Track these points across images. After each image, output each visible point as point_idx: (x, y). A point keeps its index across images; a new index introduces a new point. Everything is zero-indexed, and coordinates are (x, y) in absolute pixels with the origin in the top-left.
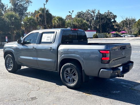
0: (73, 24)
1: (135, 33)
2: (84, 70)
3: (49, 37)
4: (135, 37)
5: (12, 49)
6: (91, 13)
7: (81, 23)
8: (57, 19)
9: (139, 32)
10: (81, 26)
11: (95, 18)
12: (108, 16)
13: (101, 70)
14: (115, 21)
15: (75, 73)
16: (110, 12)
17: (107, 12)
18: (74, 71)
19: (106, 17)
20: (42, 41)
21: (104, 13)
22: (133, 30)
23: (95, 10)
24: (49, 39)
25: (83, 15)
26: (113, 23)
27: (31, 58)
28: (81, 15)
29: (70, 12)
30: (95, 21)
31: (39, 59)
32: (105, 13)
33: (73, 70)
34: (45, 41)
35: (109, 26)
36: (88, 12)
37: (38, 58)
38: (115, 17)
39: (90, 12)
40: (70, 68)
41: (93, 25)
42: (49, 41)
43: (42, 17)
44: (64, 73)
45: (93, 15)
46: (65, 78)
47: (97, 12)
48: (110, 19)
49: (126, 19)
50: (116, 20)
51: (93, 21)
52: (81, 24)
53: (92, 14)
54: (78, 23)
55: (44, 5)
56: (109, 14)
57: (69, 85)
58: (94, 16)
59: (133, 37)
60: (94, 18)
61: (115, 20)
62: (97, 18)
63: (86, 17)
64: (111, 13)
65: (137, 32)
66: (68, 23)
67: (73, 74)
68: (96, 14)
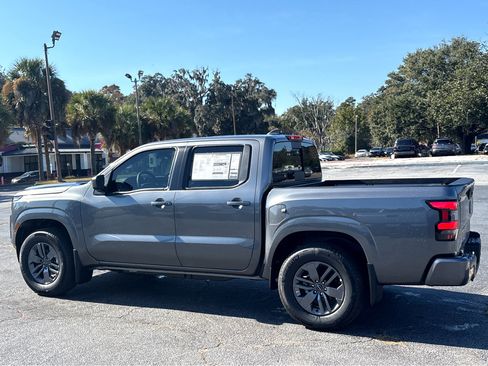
0: (141, 118)
1: (338, 148)
2: (372, 266)
3: (221, 164)
4: (340, 159)
5: (56, 211)
6: (192, 82)
7: (169, 113)
8: (86, 98)
9: (346, 144)
10: (170, 124)
11: (204, 99)
12: (247, 91)
13: (437, 261)
14: (271, 111)
15: (337, 278)
16: (253, 79)
17: (244, 78)
18: (332, 273)
19: (240, 95)
20: (195, 176)
21: (234, 83)
22: (330, 136)
23: (205, 72)
24: (222, 169)
25: (164, 86)
26: (265, 116)
27: (151, 238)
28: (155, 87)
29: (130, 77)
30: (208, 108)
31: (186, 239)
32: (238, 82)
33: (330, 268)
34: (209, 177)
35: (252, 125)
36: (181, 78)
37: (181, 237)
38: (270, 95)
39: (187, 76)
40: (317, 264)
41: (200, 122)
42: (225, 177)
43: (31, 93)
44: (295, 282)
45: (200, 89)
46: (299, 299)
47: (210, 79)
48: (255, 103)
49: (304, 103)
50: (273, 106)
51: (198, 108)
52: (168, 118)
53: (197, 83)
54: (160, 115)
55: (46, 48)
56: (253, 84)
57: (313, 319)
58: (203, 91)
59: (333, 159)
60: (201, 97)
61: (270, 106)
62: (212, 99)
63: (177, 95)
64: (257, 82)
65: (343, 143)
66: (125, 115)
67: (329, 282)
68: (207, 86)
